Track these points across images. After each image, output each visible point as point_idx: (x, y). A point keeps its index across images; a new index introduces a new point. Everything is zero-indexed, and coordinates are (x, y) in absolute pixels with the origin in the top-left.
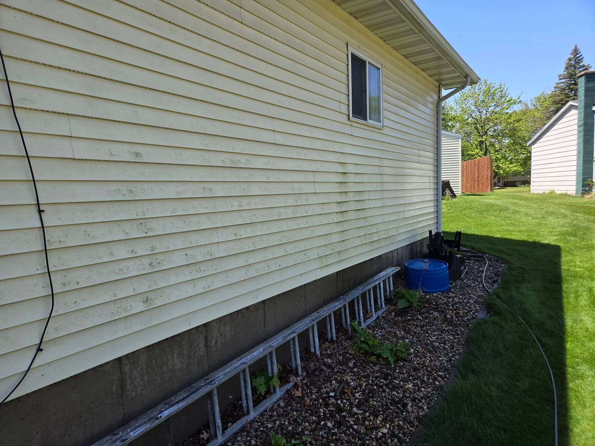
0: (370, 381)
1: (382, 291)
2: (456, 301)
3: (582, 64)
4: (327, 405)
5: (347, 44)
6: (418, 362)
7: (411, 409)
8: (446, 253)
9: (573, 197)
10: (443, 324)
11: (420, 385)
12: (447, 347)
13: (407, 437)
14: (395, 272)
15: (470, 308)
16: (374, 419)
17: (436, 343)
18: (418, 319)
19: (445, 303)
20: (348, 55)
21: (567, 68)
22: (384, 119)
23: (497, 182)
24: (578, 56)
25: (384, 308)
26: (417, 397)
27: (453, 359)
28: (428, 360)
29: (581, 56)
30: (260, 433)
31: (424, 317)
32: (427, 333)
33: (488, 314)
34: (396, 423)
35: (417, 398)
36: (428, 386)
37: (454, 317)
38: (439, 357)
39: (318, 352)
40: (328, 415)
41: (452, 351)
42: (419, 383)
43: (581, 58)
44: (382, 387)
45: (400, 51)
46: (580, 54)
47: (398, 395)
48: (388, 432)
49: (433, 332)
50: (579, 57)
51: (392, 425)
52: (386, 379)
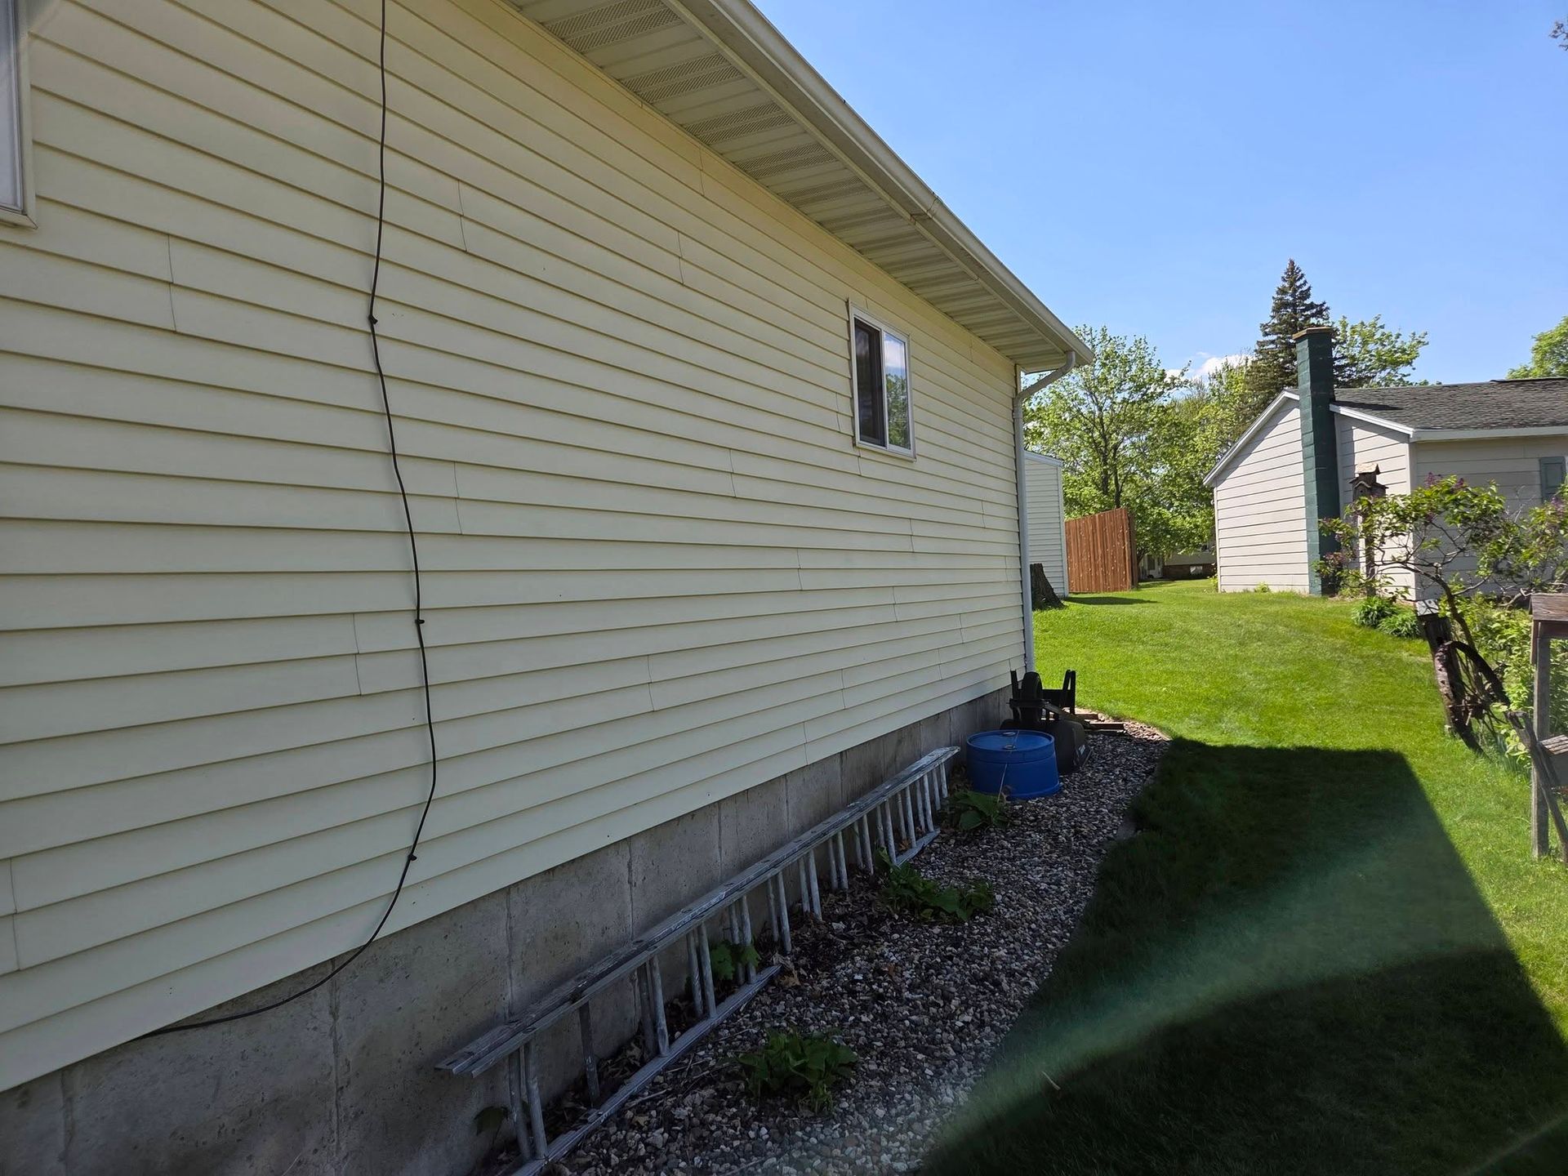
0: (927, 953)
1: (927, 794)
2: (1074, 810)
3: (1308, 302)
4: (853, 993)
5: (847, 303)
6: (1013, 915)
7: (1008, 988)
8: (1048, 716)
9: (1303, 599)
10: (1051, 852)
11: (1020, 952)
12: (1063, 889)
13: (1007, 1025)
14: (949, 756)
15: (1102, 821)
16: (945, 1004)
17: (1042, 884)
18: (1003, 847)
19: (1053, 817)
20: (848, 322)
21: (1277, 309)
22: (917, 441)
23: (1146, 568)
24: (1298, 284)
25: (934, 832)
26: (1016, 968)
27: (1075, 908)
28: (1030, 911)
29: (1305, 282)
30: (738, 1043)
31: (1014, 843)
32: (1024, 869)
33: (1136, 831)
34: (985, 1007)
35: (1016, 971)
36: (1033, 952)
37: (1072, 838)
38: (1051, 906)
39: (818, 911)
40: (859, 1008)
41: (1073, 895)
42: (1018, 948)
43: (1305, 288)
44: (950, 958)
45: (939, 306)
46: (1303, 279)
47: (982, 968)
48: (972, 1020)
49: (1035, 867)
50: (1300, 286)
51: (979, 1010)
52: (956, 946)
